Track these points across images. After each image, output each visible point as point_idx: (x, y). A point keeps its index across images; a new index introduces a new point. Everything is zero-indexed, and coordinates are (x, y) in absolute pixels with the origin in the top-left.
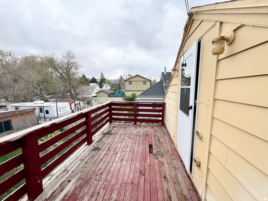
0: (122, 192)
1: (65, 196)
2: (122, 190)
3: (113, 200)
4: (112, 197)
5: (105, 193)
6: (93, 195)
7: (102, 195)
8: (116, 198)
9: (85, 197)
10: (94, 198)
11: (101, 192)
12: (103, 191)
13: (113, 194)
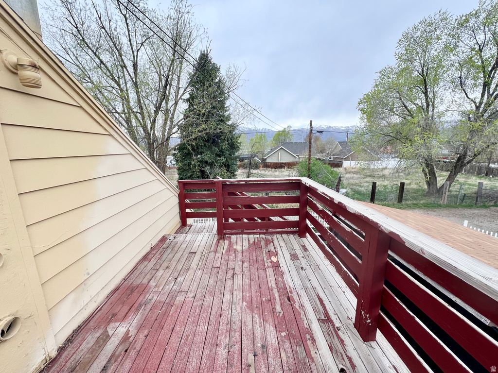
0: (208, 364)
1: (313, 340)
2: (206, 369)
3: (223, 346)
4: (226, 351)
5: (243, 356)
6: (265, 350)
7: (246, 350)
8: (217, 349)
9: (277, 343)
10: (259, 345)
11: (251, 356)
12: (247, 360)
13: (225, 355)
